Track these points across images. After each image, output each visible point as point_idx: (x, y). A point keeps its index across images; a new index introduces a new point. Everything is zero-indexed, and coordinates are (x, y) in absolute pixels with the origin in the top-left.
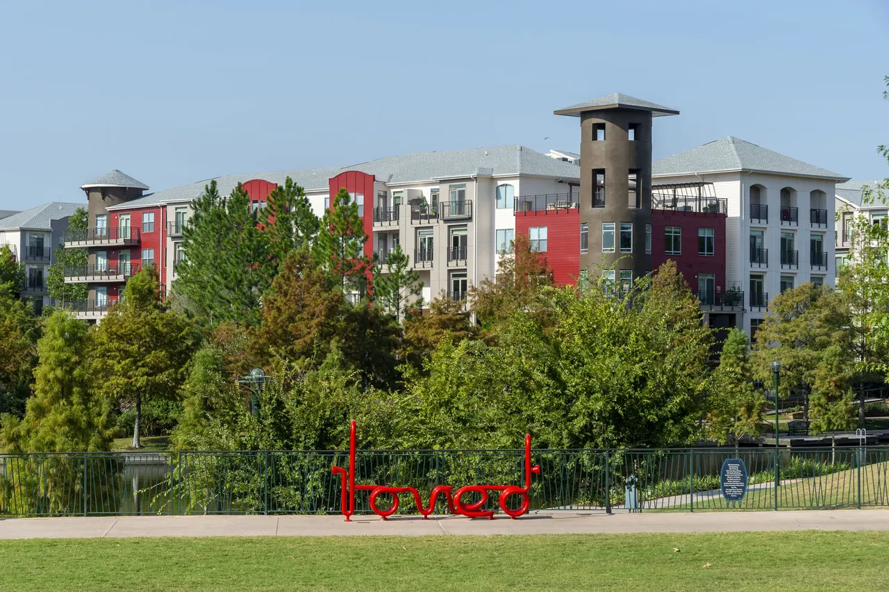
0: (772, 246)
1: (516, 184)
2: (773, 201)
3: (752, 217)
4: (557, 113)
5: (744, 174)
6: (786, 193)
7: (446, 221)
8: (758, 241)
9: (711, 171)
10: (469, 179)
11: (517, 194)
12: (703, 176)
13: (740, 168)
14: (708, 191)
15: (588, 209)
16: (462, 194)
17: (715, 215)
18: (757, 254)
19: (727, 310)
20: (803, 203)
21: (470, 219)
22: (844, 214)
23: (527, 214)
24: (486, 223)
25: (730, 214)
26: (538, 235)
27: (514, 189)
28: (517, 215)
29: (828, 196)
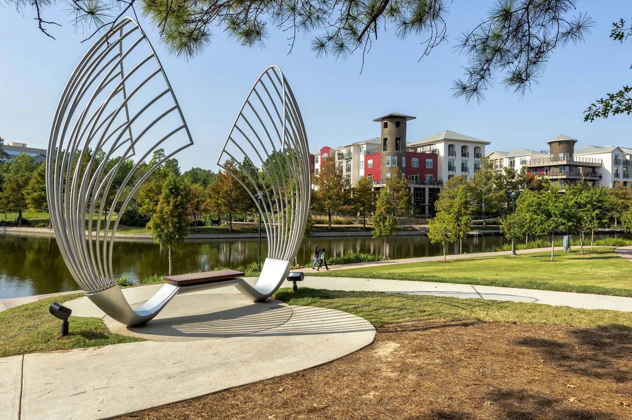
0: (458, 165)
1: (365, 146)
2: (458, 149)
3: (449, 155)
4: (374, 121)
5: (445, 140)
6: (464, 148)
7: (346, 159)
8: (452, 164)
9: (435, 140)
10: (351, 146)
11: (365, 149)
12: (433, 142)
13: (443, 138)
14: (434, 147)
15: (382, 152)
16: (350, 151)
17: (434, 155)
18: (451, 168)
19: (436, 187)
20: (471, 150)
21: (351, 158)
22: (500, 159)
23: (368, 155)
24: (357, 160)
25: (441, 155)
26: (370, 162)
27: (364, 148)
28: (365, 156)
29: (482, 149)
